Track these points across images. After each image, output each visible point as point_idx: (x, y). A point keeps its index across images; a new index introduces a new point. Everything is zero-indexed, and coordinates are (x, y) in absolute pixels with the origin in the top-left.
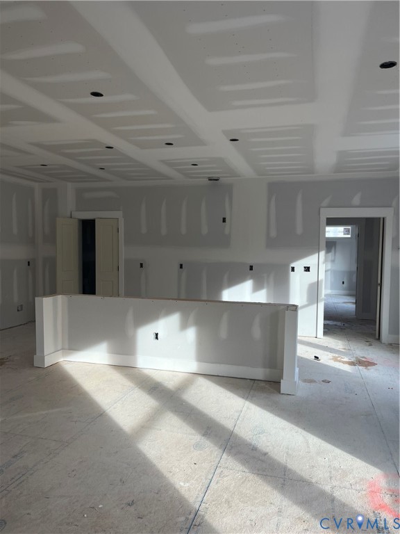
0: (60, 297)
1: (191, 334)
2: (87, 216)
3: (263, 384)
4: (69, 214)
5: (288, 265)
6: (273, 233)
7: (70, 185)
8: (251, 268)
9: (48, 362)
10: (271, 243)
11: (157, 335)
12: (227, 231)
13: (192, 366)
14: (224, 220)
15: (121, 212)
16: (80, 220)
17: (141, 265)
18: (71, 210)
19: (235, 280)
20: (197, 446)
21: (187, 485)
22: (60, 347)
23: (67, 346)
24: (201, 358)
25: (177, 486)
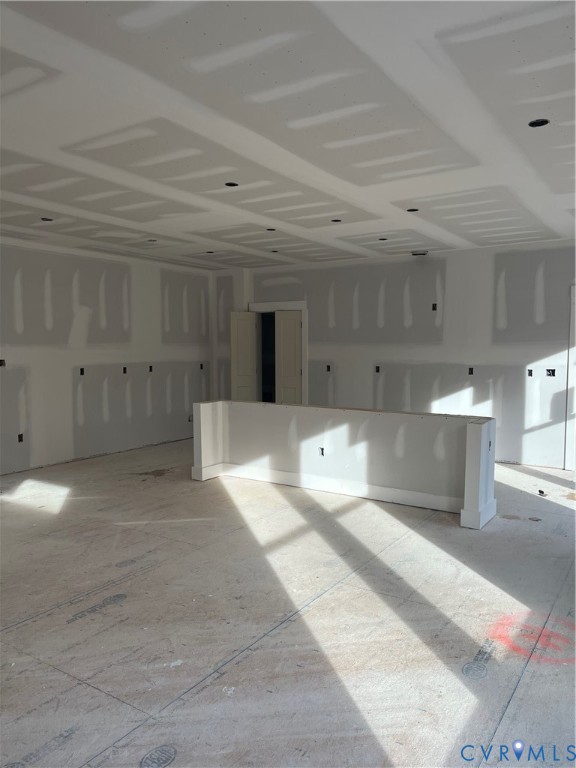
0: (220, 404)
1: (361, 450)
2: (266, 308)
3: (444, 515)
4: (246, 307)
5: (524, 367)
6: (502, 324)
7: (247, 272)
8: (471, 371)
9: (206, 474)
10: (499, 337)
11: (322, 449)
12: (438, 322)
13: (362, 489)
14: (434, 307)
15: (305, 302)
16: (258, 314)
17: (329, 367)
18: (249, 302)
19: (449, 387)
20: (329, 564)
21: (300, 591)
22: (220, 460)
23: (228, 460)
24: (372, 480)
25: (289, 592)
